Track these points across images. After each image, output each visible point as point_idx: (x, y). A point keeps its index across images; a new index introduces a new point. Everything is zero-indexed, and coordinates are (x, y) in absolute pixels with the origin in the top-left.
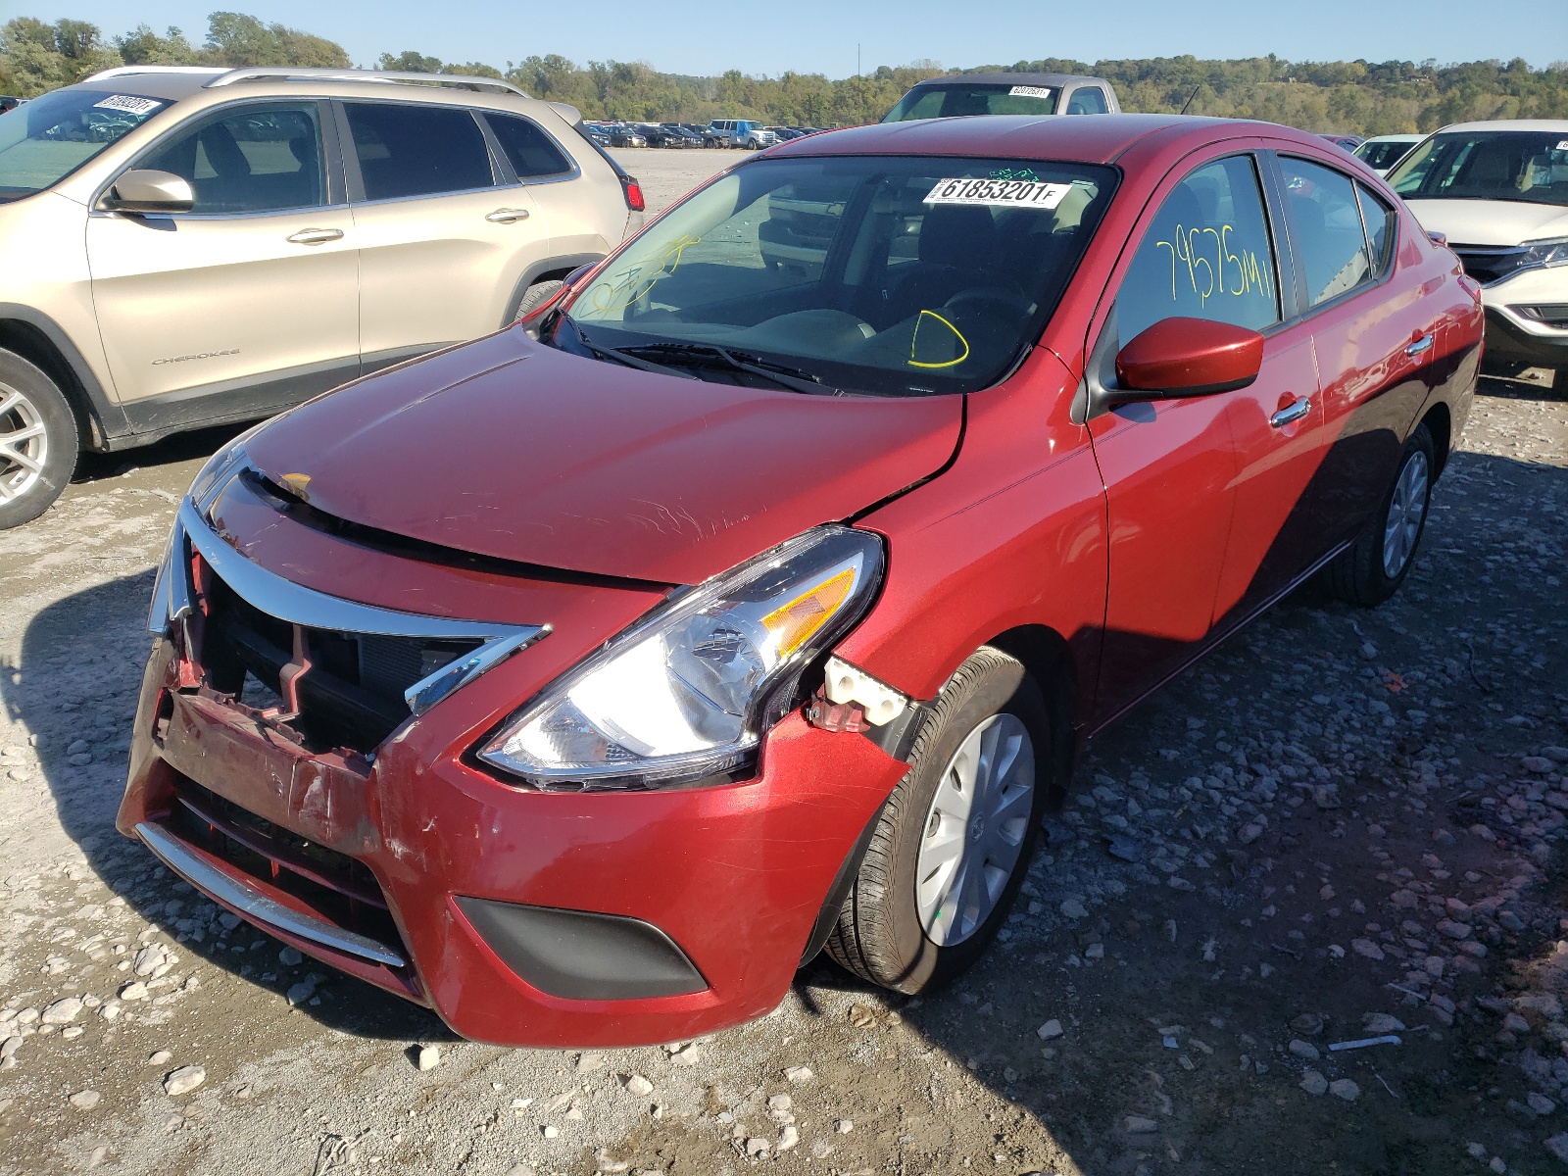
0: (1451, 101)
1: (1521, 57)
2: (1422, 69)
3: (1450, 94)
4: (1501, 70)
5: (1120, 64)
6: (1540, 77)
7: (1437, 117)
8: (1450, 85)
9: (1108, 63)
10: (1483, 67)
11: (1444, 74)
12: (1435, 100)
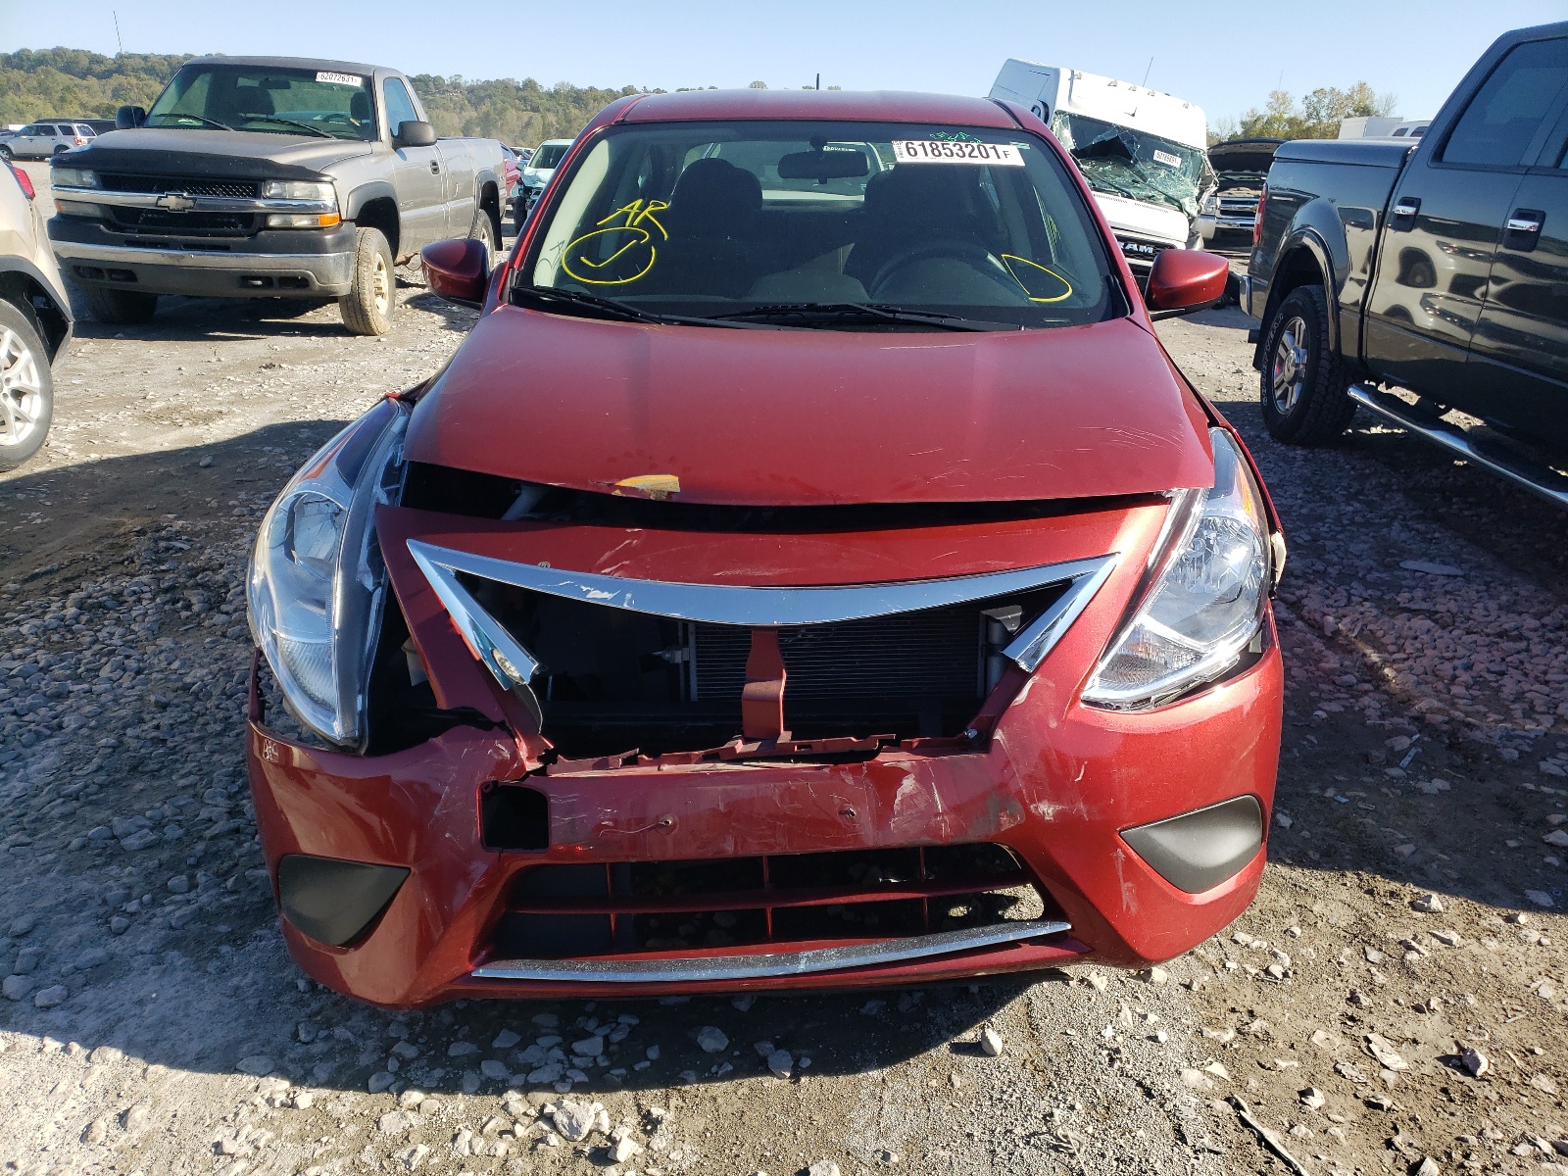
0: (487, 114)
1: (532, 78)
2: (452, 83)
3: (484, 108)
4: (518, 89)
5: (145, 58)
6: (552, 96)
7: (478, 129)
8: (481, 100)
9: (131, 56)
10: (504, 87)
11: (471, 90)
12: (471, 113)
